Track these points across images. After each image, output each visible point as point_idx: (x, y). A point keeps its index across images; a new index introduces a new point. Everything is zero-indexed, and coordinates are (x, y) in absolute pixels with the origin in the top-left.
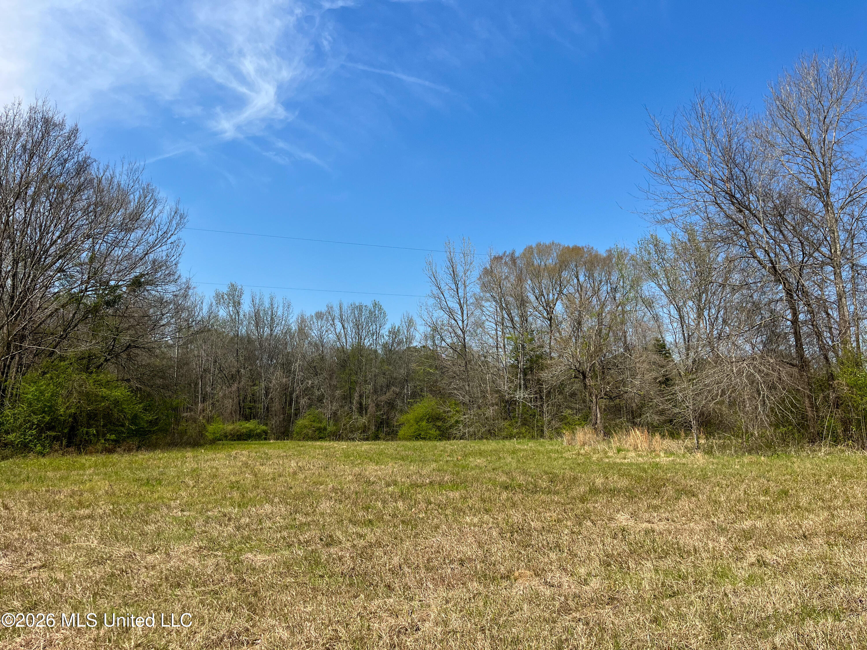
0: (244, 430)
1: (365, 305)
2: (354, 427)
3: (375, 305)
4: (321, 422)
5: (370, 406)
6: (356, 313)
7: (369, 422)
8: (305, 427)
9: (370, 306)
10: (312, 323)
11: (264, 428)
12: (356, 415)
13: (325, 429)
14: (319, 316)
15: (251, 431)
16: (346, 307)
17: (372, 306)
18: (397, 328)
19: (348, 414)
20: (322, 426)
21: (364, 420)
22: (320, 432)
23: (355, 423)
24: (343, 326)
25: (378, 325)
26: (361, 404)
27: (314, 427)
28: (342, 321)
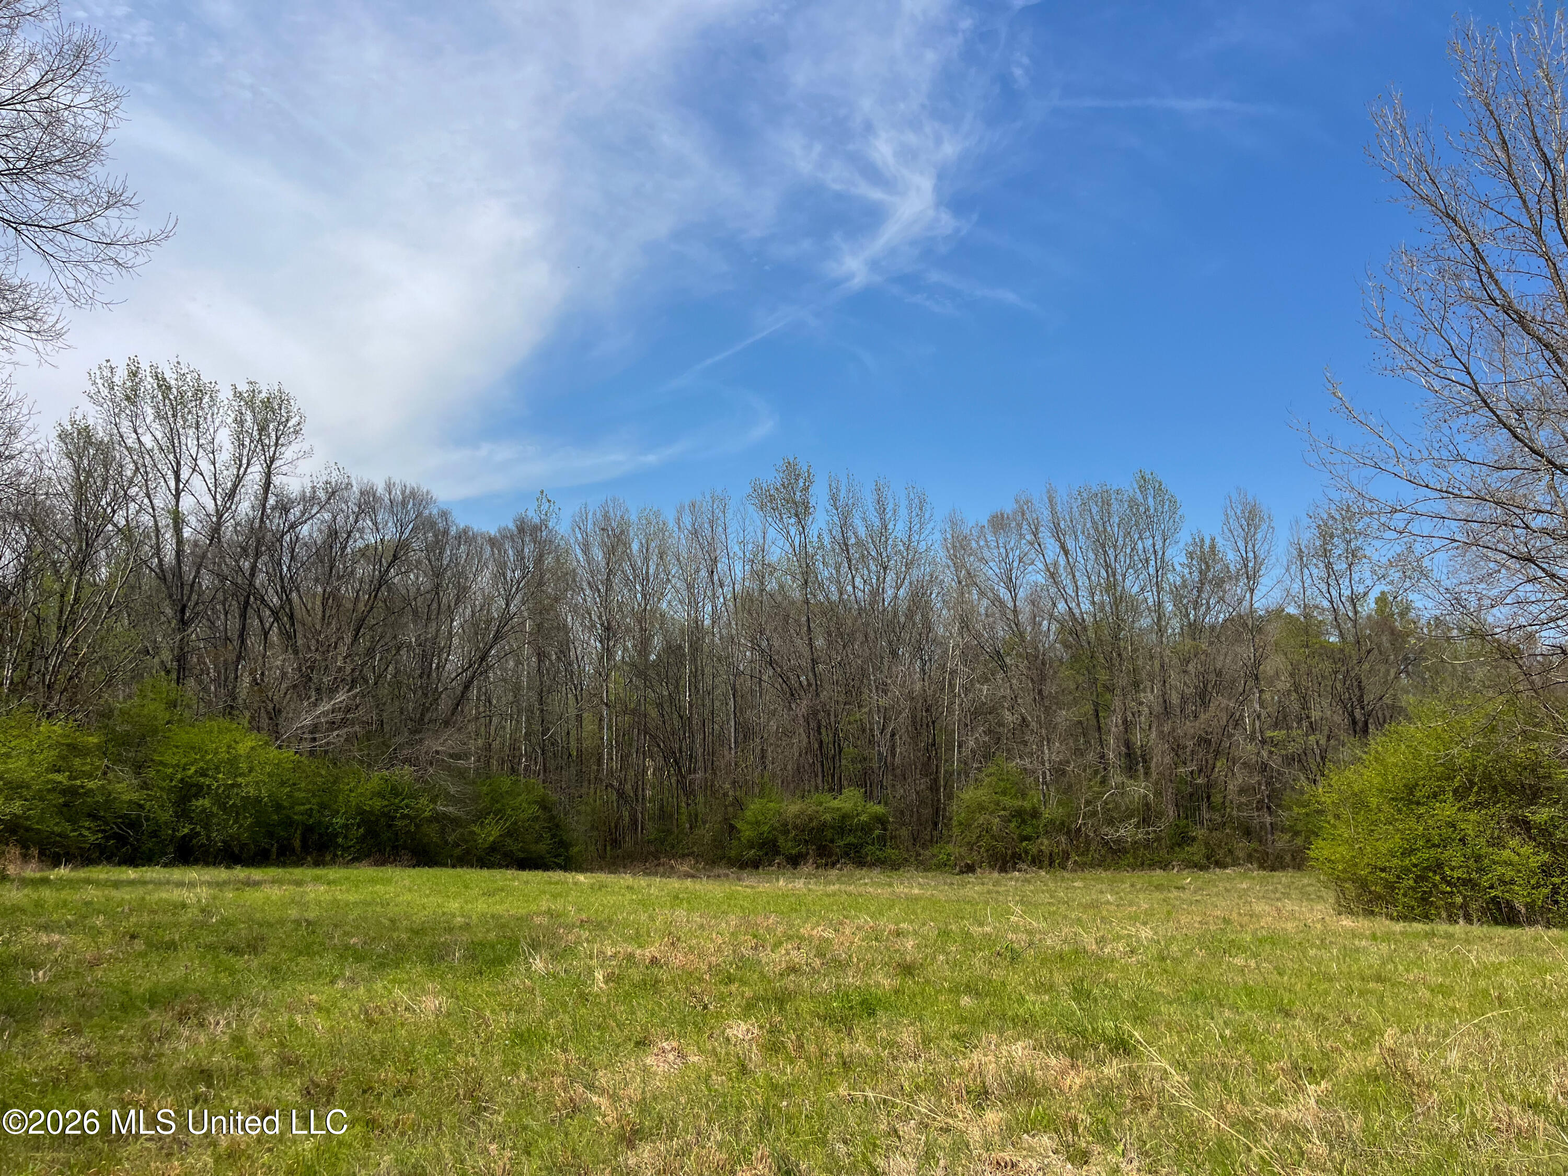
0: (828, 817)
1: (1115, 487)
2: (1117, 807)
3: (1144, 483)
4: (1024, 796)
5: (1157, 751)
6: (1095, 510)
7: (1158, 794)
8: (981, 808)
9: (1130, 487)
10: (982, 543)
11: (879, 809)
12: (1116, 778)
13: (1035, 814)
14: (999, 523)
15: (844, 817)
16: (1065, 498)
17: (1136, 486)
18: (1207, 542)
19: (1096, 772)
20: (1027, 805)
21: (1139, 789)
22: (1024, 822)
23: (1118, 799)
24: (1063, 548)
25: (1158, 538)
26: (1128, 744)
27: (1004, 809)
28: (1057, 533)
